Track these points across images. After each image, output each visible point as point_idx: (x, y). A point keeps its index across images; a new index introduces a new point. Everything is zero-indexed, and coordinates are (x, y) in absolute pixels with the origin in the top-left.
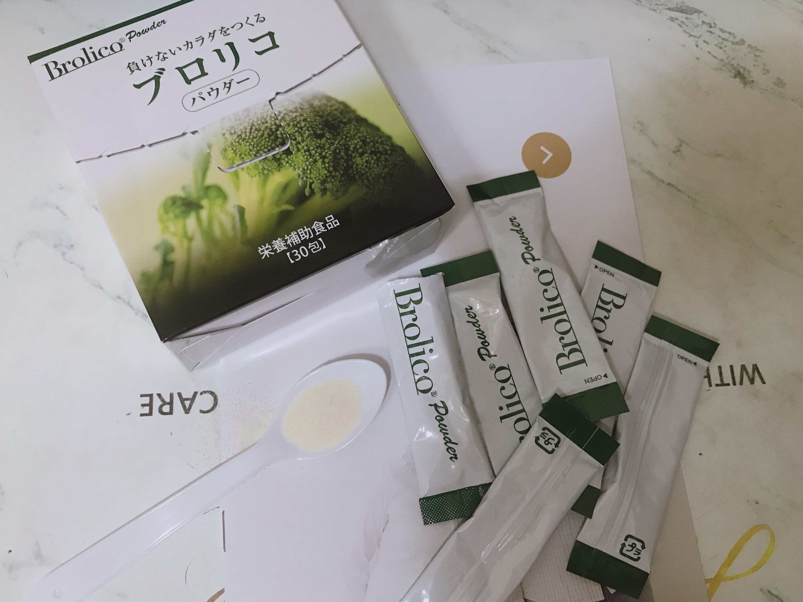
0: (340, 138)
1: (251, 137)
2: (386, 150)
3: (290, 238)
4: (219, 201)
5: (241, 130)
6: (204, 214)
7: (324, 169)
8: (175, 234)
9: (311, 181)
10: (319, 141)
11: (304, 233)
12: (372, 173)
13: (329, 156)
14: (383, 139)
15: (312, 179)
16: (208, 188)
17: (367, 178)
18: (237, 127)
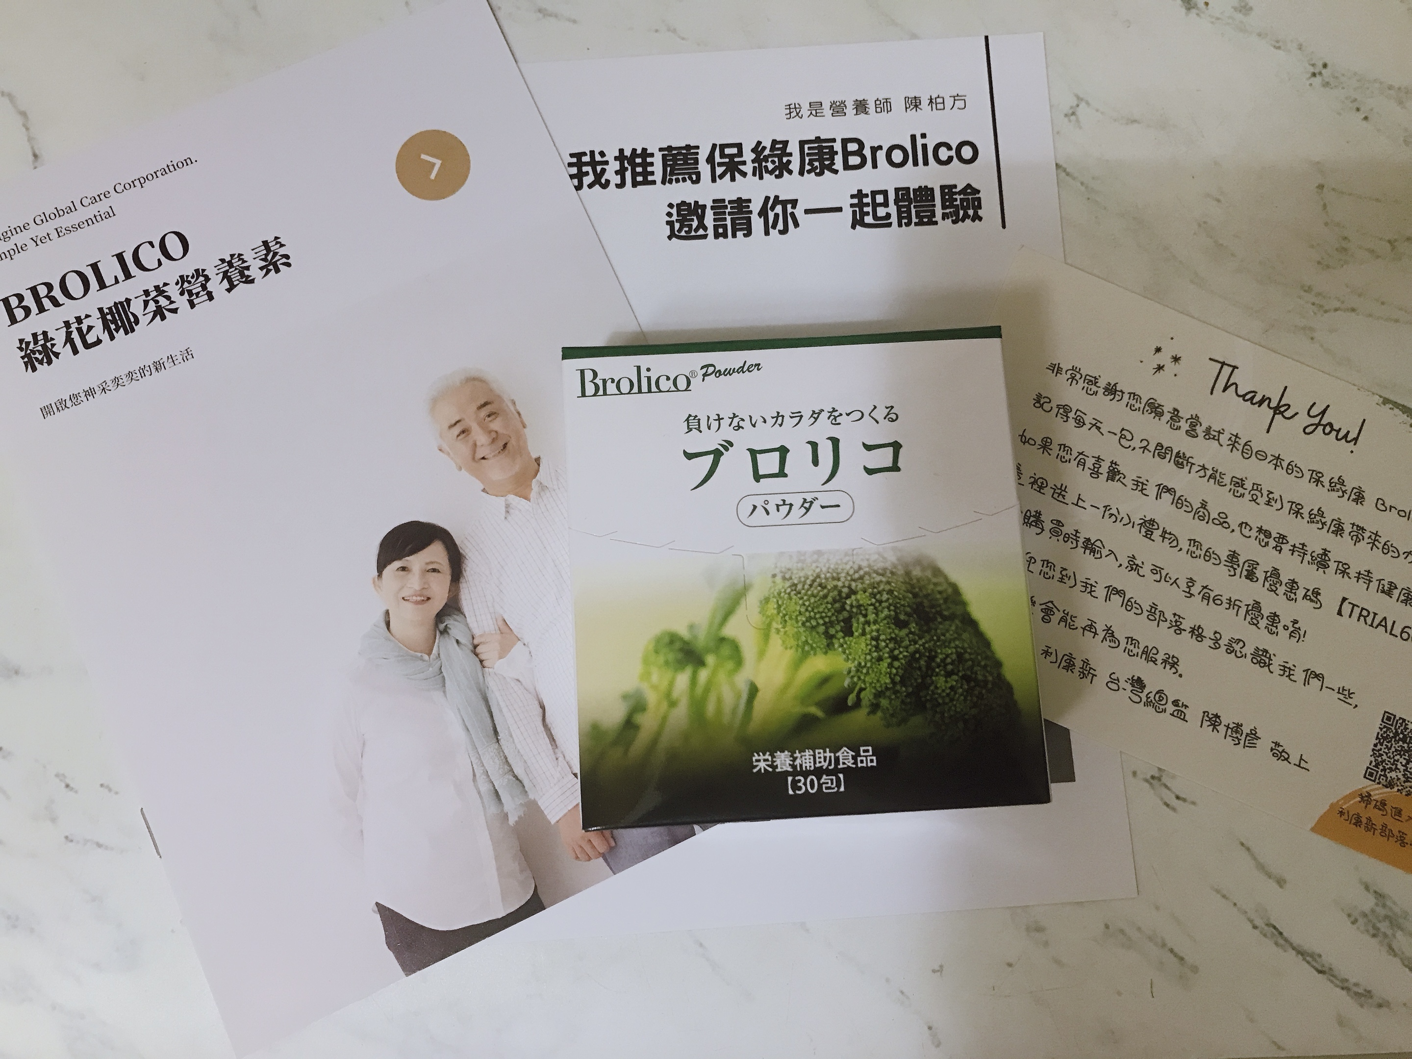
0: (927, 637)
1: (809, 593)
2: (986, 682)
3: (801, 757)
4: (730, 665)
5: (800, 578)
6: (703, 675)
7: (888, 676)
8: (655, 687)
9: (863, 686)
10: (897, 631)
11: (823, 757)
12: (953, 708)
13: (902, 659)
14: (988, 663)
15: (865, 684)
16: (723, 640)
17: (942, 713)
18: (795, 572)
